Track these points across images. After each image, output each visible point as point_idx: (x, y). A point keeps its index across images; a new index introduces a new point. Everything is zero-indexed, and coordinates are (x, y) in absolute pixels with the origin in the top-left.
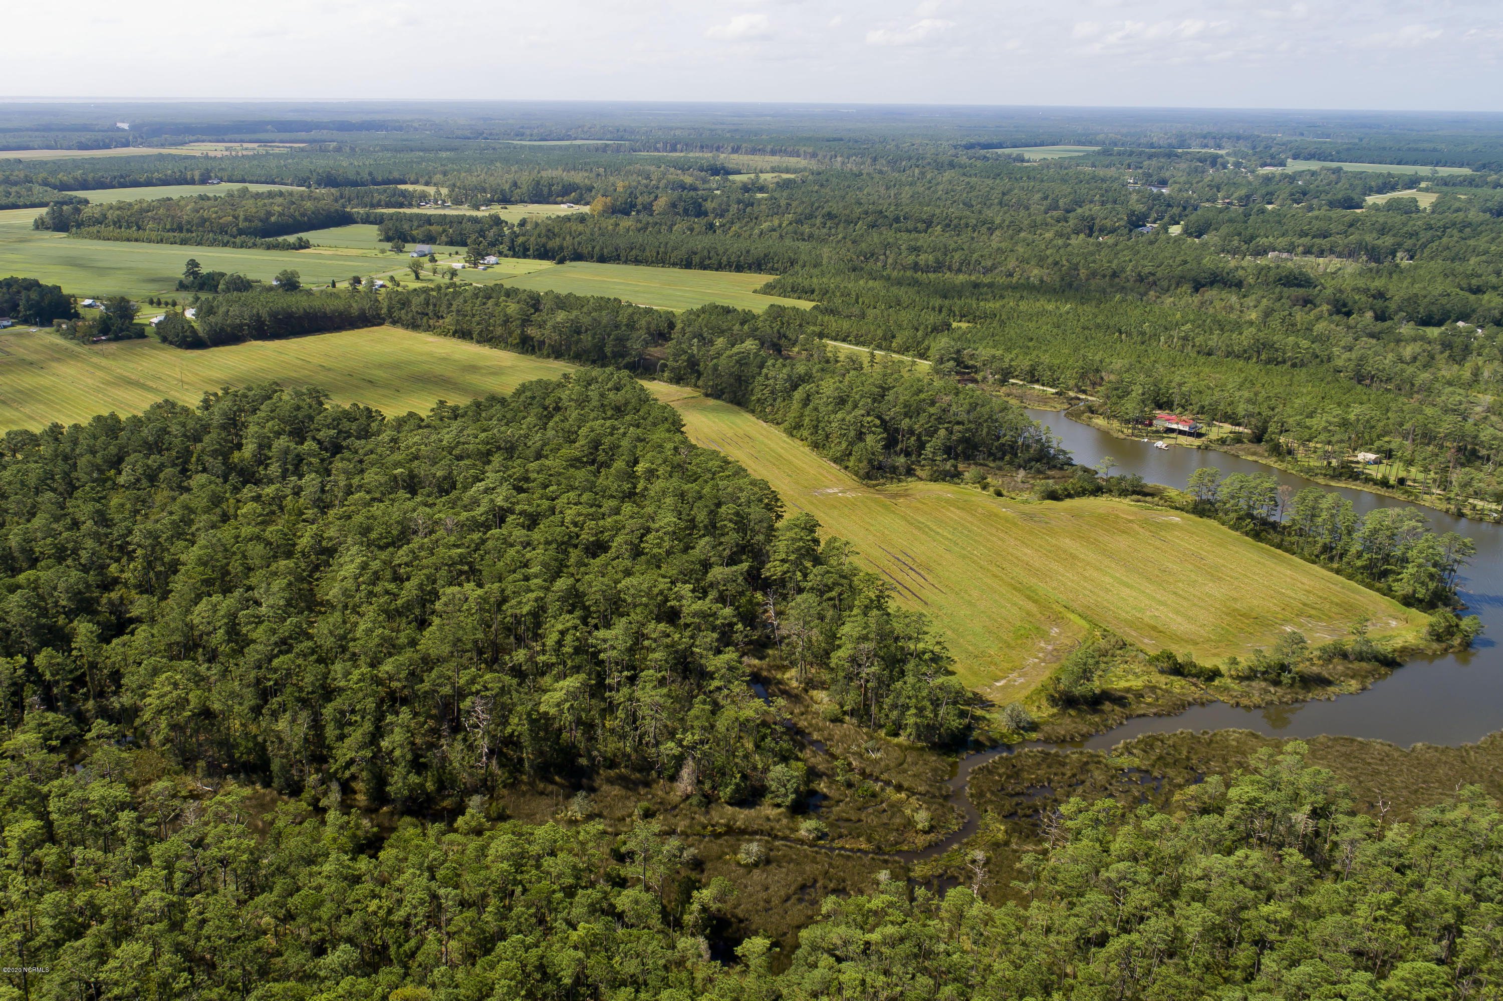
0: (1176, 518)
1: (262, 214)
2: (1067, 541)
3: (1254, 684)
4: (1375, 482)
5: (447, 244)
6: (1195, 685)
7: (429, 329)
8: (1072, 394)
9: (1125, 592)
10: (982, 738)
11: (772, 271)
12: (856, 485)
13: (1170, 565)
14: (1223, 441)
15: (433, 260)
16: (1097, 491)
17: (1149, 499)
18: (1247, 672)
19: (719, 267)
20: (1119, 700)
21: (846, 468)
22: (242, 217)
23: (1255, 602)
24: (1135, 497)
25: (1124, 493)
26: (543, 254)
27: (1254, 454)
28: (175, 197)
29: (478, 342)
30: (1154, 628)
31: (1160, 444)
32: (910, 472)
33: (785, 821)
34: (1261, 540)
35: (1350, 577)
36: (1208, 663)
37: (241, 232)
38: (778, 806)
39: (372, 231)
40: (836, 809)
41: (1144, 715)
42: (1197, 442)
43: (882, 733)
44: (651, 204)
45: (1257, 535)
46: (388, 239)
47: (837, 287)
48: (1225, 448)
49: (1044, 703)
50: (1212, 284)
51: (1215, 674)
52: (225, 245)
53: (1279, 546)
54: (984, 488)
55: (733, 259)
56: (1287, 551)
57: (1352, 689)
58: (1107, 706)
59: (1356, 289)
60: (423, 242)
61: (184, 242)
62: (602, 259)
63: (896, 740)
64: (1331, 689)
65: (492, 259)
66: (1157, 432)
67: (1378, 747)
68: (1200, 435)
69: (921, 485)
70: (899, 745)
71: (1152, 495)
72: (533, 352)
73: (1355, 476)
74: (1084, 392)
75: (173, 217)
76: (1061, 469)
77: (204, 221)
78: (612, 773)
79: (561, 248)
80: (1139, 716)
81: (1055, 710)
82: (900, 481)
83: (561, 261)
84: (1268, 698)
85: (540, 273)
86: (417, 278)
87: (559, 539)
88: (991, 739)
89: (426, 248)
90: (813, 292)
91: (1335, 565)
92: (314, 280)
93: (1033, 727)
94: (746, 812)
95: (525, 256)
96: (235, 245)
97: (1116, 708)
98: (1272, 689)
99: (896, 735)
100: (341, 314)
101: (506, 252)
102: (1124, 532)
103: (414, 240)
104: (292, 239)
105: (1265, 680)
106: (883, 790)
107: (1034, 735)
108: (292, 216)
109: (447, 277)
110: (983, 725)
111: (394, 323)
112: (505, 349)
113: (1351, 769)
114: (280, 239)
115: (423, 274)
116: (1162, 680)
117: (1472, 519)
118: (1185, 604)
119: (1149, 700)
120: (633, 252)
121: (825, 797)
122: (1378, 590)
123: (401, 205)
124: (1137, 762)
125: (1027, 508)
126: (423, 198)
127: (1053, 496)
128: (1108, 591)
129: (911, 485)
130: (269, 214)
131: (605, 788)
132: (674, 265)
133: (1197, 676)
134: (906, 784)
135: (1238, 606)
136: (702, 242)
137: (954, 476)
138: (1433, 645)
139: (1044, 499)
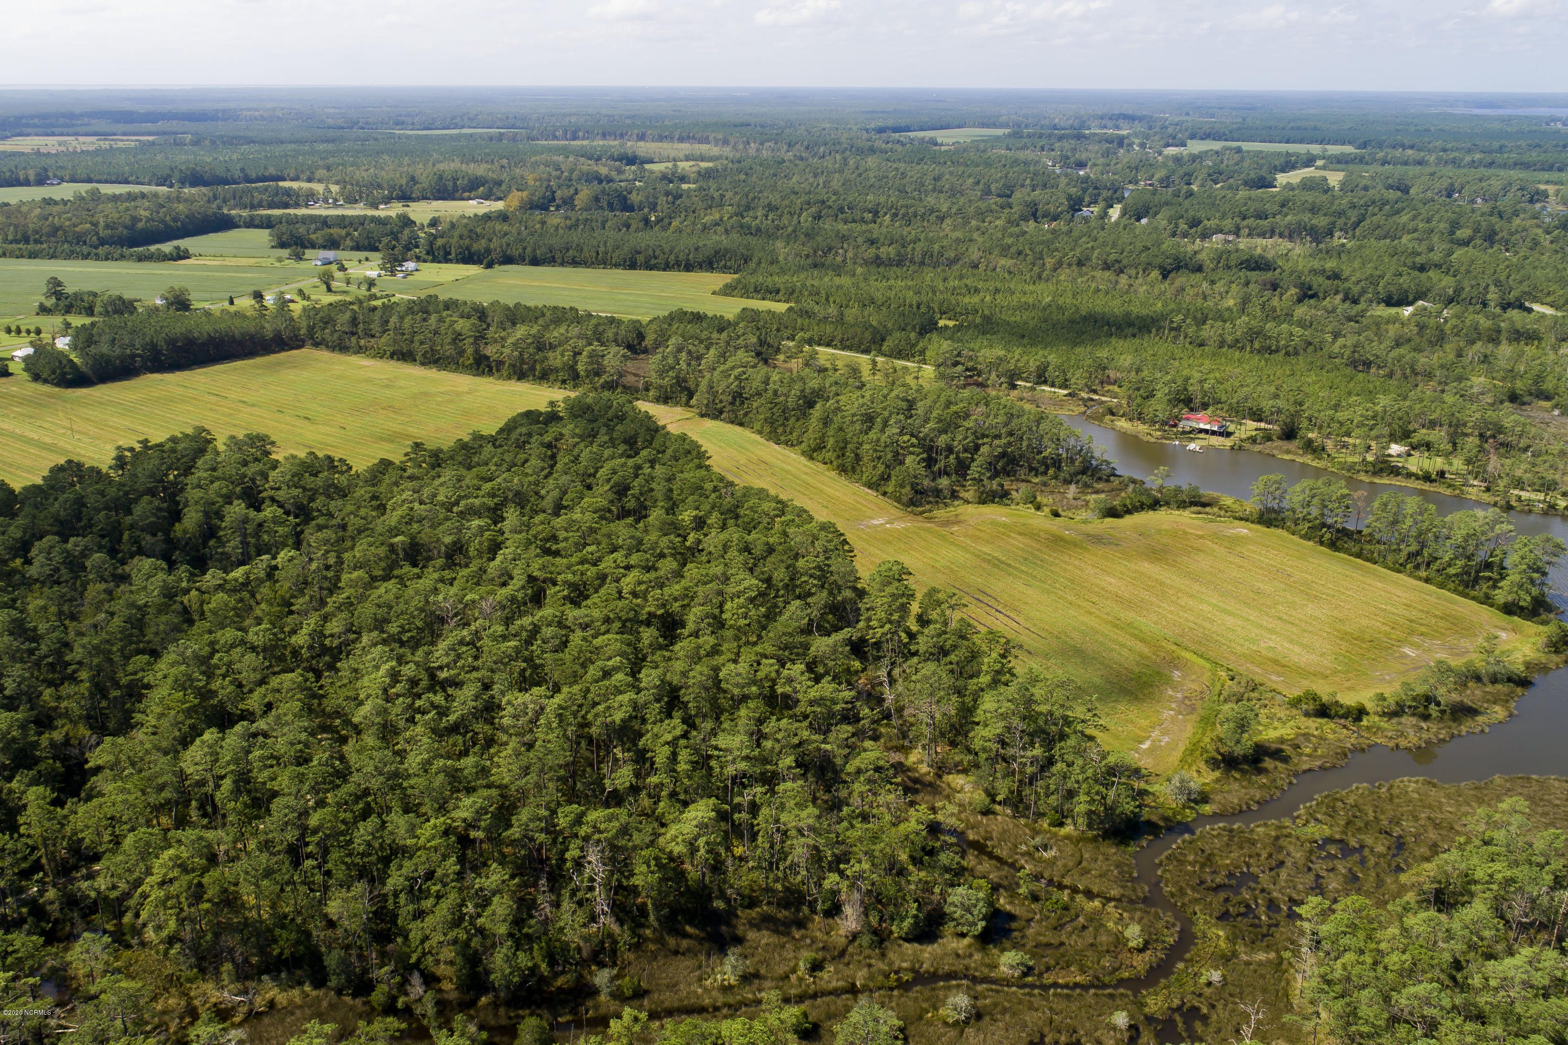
0: (1244, 530)
1: (127, 220)
2: (1146, 564)
3: (1404, 720)
4: (1416, 477)
5: (352, 249)
6: (1345, 727)
7: (360, 350)
8: (1084, 395)
9: (1230, 621)
10: (1154, 818)
11: (725, 269)
12: (900, 514)
13: (1261, 585)
14: (1253, 440)
15: (342, 268)
16: (1155, 505)
17: (1208, 509)
18: (1393, 707)
19: (667, 267)
20: (1277, 754)
21: (885, 494)
22: (102, 224)
23: (1364, 622)
24: (1194, 509)
25: (1182, 505)
26: (468, 258)
27: (1288, 452)
28: (13, 201)
29: (423, 364)
30: (1276, 662)
31: (1192, 446)
32: (954, 495)
33: (977, 956)
34: (1337, 549)
35: (1441, 586)
36: (1348, 699)
37: (103, 242)
38: (963, 935)
39: (263, 236)
40: (1030, 932)
41: (1310, 770)
42: (1228, 442)
43: (1045, 824)
44: (572, 198)
45: (1333, 545)
46: (282, 245)
47: (804, 286)
48: (1257, 448)
49: (1202, 765)
50: (1178, 268)
51: (1360, 713)
52: (86, 257)
53: (1359, 555)
54: (1038, 508)
55: (682, 257)
56: (1368, 560)
57: (1500, 717)
58: (1268, 763)
59: (1314, 271)
60: (324, 247)
61: (33, 255)
62: (535, 262)
63: (1063, 831)
64: (1480, 719)
65: (410, 265)
66: (1184, 433)
67: (1557, 784)
68: (1229, 435)
69: (971, 509)
70: (1068, 837)
71: (1210, 505)
72: (490, 373)
73: (1395, 471)
74: (1095, 392)
75: (16, 226)
76: (1108, 481)
77: (55, 230)
78: (754, 913)
79: (488, 251)
80: (1305, 772)
81: (1217, 774)
82: (946, 505)
83: (489, 266)
84: (1425, 736)
85: (468, 279)
86: (329, 290)
87: (624, 615)
88: (1166, 819)
89: (330, 254)
90: (778, 292)
91: (1424, 574)
92: (207, 296)
93: (1204, 798)
94: (929, 948)
95: (447, 261)
96: (98, 258)
97: (1279, 764)
98: (1423, 725)
99: (1061, 824)
100: (252, 337)
101: (423, 255)
102: (1200, 550)
103: (313, 246)
104: (167, 247)
105: (1413, 715)
106: (1072, 899)
107: (1207, 809)
108: (162, 221)
109: (364, 288)
110: (1148, 800)
111: (316, 345)
113: (1545, 814)
114: (153, 248)
115: (335, 285)
116: (1312, 725)
117: (1522, 511)
118: (1294, 630)
119: (1308, 751)
120: (571, 253)
121: (1011, 917)
122: (1473, 598)
123: (286, 206)
124: (1327, 831)
125: (1089, 528)
126: (311, 197)
127: (1113, 513)
128: (1212, 621)
129: (960, 510)
130: (135, 220)
131: (752, 935)
132: (617, 265)
133: (1345, 716)
134: (1095, 890)
135: (1347, 628)
136: (645, 239)
137: (1001, 497)
138: (1555, 658)
139: (1105, 517)
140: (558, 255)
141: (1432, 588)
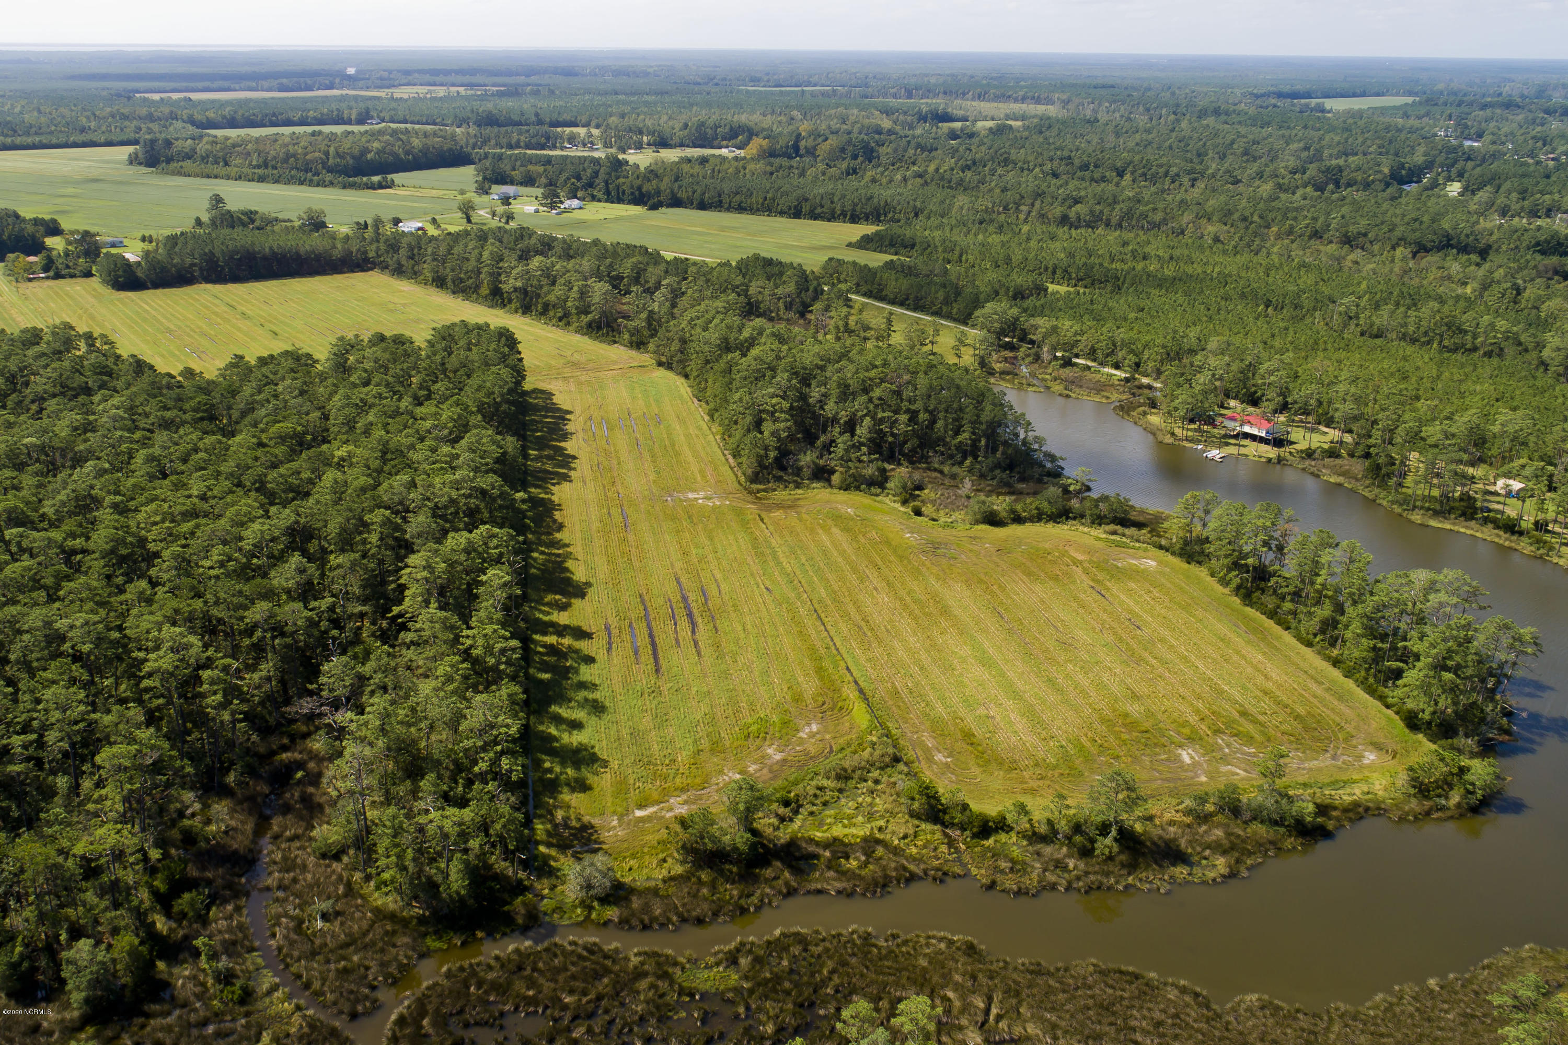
0: (1149, 562)
1: (356, 152)
3: (1051, 850)
4: (1497, 524)
5: (538, 186)
6: (951, 842)
8: (1145, 381)
9: (974, 674)
13: (1080, 634)
14: (1309, 454)
15: (507, 203)
16: (1064, 516)
17: (1131, 531)
21: (740, 465)
22: (331, 154)
24: (1112, 527)
25: (1099, 520)
27: (1343, 474)
30: (969, 737)
31: (1215, 453)
32: (821, 475)
33: (55, 1039)
34: (1251, 605)
35: (1351, 672)
37: (325, 170)
39: (473, 173)
42: (1269, 453)
44: (815, 148)
46: (480, 181)
48: (1304, 464)
54: (905, 503)
56: (1279, 623)
57: (1211, 874)
60: (521, 184)
61: (261, 179)
62: (701, 206)
64: (1174, 871)
65: (576, 203)
66: (1219, 436)
68: (1280, 444)
69: (825, 494)
71: (1139, 525)
73: (1474, 514)
75: (263, 154)
77: (290, 158)
81: (682, 870)
82: (797, 487)
83: (654, 207)
84: (1053, 878)
86: (469, 221)
89: (513, 191)
91: (1334, 654)
93: (621, 896)
95: (620, 201)
96: (311, 184)
98: (1071, 863)
102: (1056, 578)
103: (507, 182)
104: (376, 179)
105: (1072, 845)
106: (271, 991)
109: (504, 220)
110: (545, 886)
112: (476, 301)
114: (366, 178)
115: (477, 217)
118: (1053, 698)
124: (729, 982)
125: (944, 535)
126: (572, 139)
127: (993, 520)
128: (948, 668)
129: (810, 493)
132: (782, 213)
133: (962, 829)
135: (1133, 709)
137: (874, 484)
138: (1414, 804)
139: (977, 522)
140: (725, 199)
141: (1336, 674)
